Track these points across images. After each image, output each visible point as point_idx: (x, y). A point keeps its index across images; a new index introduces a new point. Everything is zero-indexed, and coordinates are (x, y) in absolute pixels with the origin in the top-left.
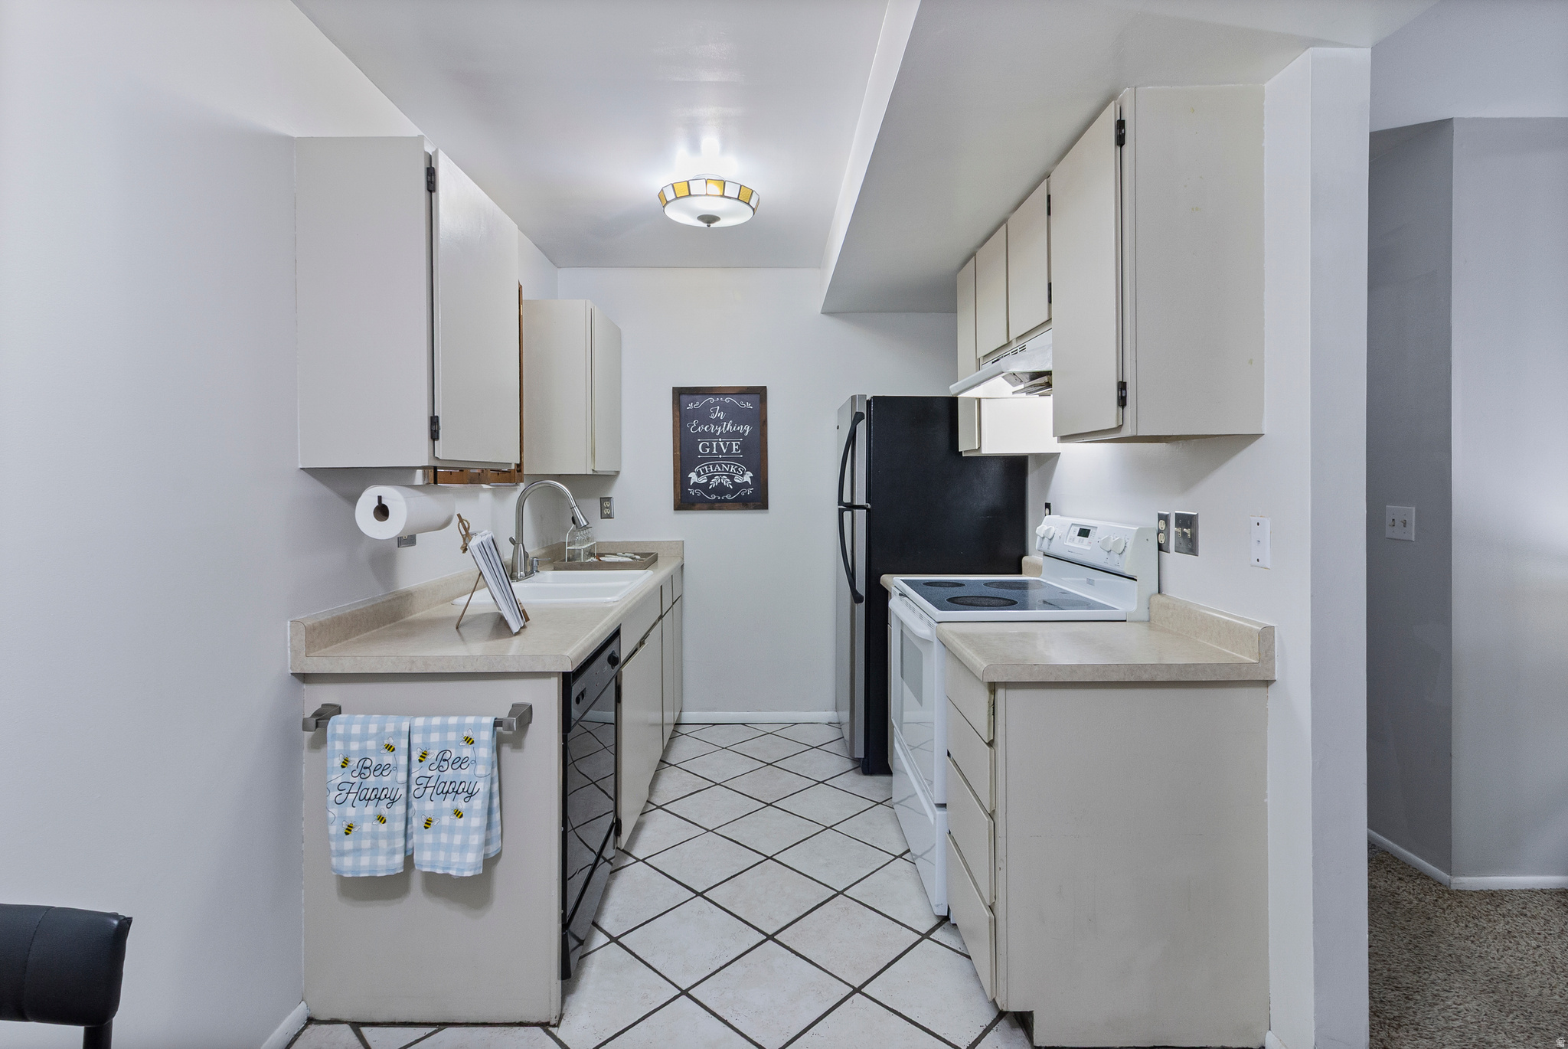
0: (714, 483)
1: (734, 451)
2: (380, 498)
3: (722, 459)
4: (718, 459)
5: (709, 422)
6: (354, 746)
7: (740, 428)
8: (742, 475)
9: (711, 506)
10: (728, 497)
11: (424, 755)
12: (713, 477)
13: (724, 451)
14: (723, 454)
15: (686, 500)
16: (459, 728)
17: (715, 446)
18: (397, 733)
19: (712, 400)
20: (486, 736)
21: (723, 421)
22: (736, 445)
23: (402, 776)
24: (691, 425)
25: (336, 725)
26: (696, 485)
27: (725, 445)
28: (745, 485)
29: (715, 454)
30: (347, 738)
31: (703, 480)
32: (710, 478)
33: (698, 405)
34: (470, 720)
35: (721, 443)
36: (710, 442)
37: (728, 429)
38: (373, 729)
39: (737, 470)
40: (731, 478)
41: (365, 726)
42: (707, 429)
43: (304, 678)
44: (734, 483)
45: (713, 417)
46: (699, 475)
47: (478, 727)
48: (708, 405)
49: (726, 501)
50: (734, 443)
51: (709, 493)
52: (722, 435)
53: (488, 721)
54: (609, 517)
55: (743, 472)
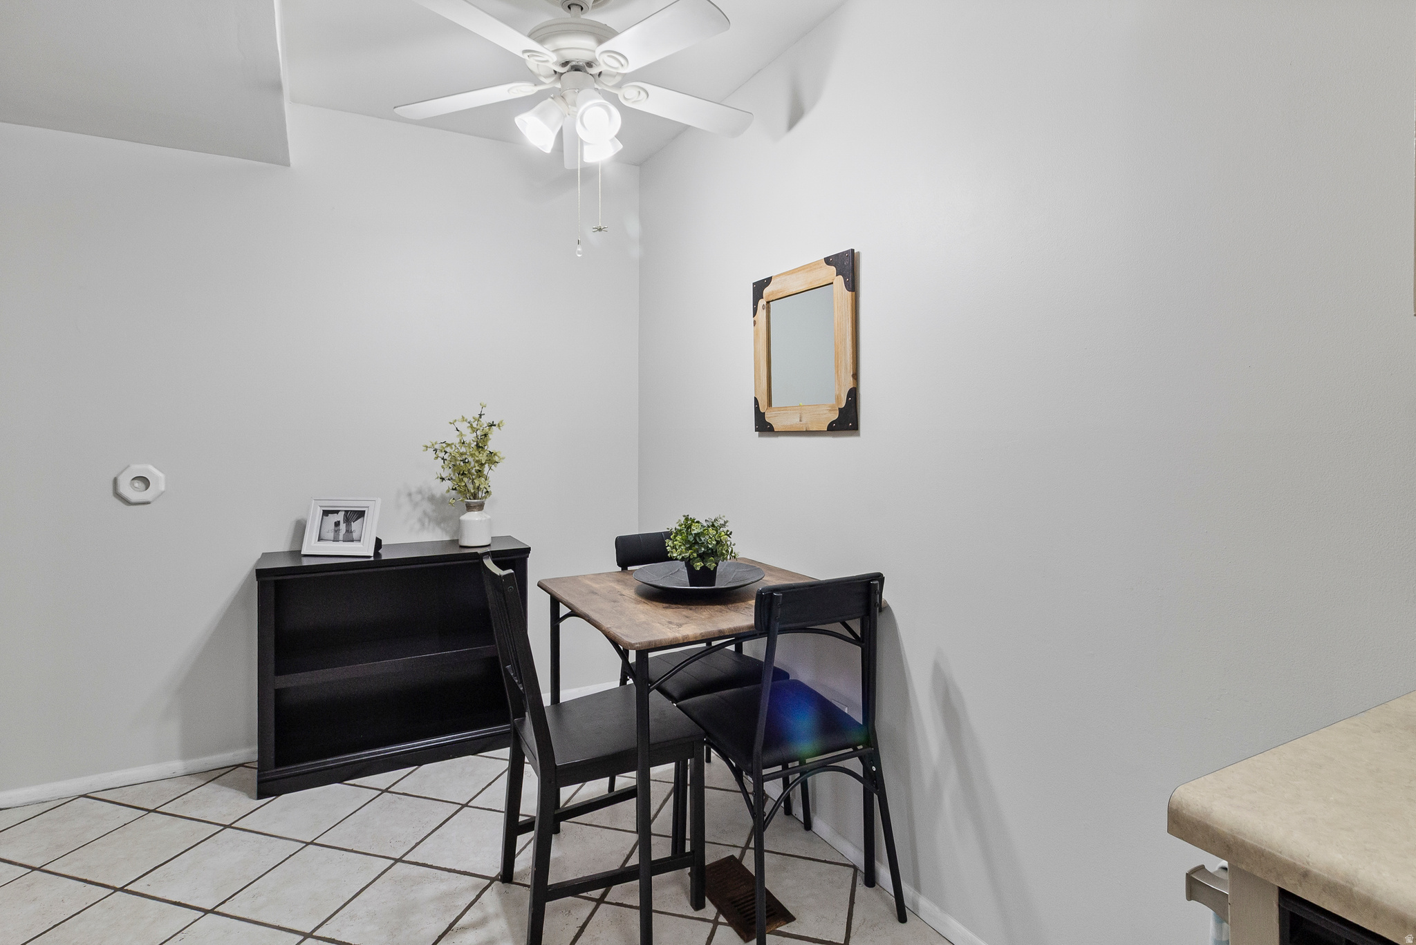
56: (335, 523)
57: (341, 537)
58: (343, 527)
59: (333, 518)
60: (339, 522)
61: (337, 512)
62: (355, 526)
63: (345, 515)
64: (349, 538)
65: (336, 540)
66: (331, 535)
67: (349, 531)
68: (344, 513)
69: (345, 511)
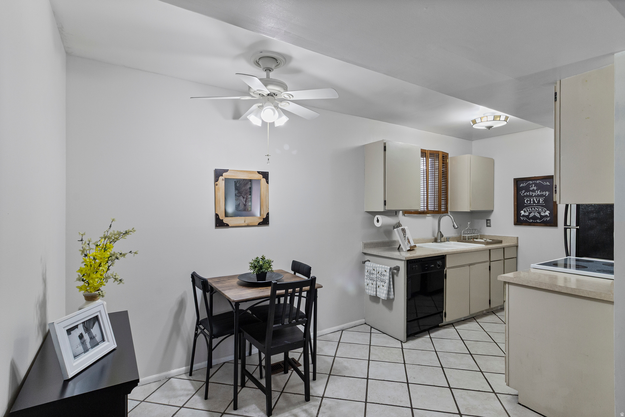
0: (532, 215)
1: (541, 202)
2: (377, 218)
3: (535, 206)
4: (534, 206)
5: (530, 191)
6: (369, 268)
7: (544, 193)
8: (545, 212)
9: (530, 224)
10: (538, 221)
11: (378, 272)
12: (531, 213)
13: (536, 202)
14: (535, 203)
15: (519, 221)
16: (384, 268)
17: (532, 200)
18: (375, 267)
19: (531, 182)
20: (388, 271)
21: (536, 190)
22: (542, 200)
23: (375, 276)
24: (521, 193)
25: (367, 263)
26: (524, 216)
27: (536, 201)
28: (546, 216)
29: (532, 204)
30: (368, 266)
31: (527, 214)
32: (530, 213)
33: (524, 185)
34: (386, 267)
35: (535, 199)
36: (530, 199)
37: (538, 193)
38: (371, 265)
39: (542, 210)
40: (539, 213)
41: (370, 265)
42: (529, 194)
43: (365, 254)
44: (541, 216)
45: (531, 189)
46: (525, 212)
47: (387, 268)
48: (529, 184)
49: (537, 222)
50: (541, 199)
51: (529, 219)
52: (535, 196)
53: (389, 267)
54: (490, 226)
55: (545, 211)
56: (79, 336)
57: (89, 346)
58: (86, 337)
59: (76, 333)
60: (81, 334)
61: (76, 327)
62: (95, 331)
63: (84, 326)
64: (95, 344)
65: (86, 350)
66: (81, 348)
67: (92, 338)
68: (82, 325)
69: (83, 323)
